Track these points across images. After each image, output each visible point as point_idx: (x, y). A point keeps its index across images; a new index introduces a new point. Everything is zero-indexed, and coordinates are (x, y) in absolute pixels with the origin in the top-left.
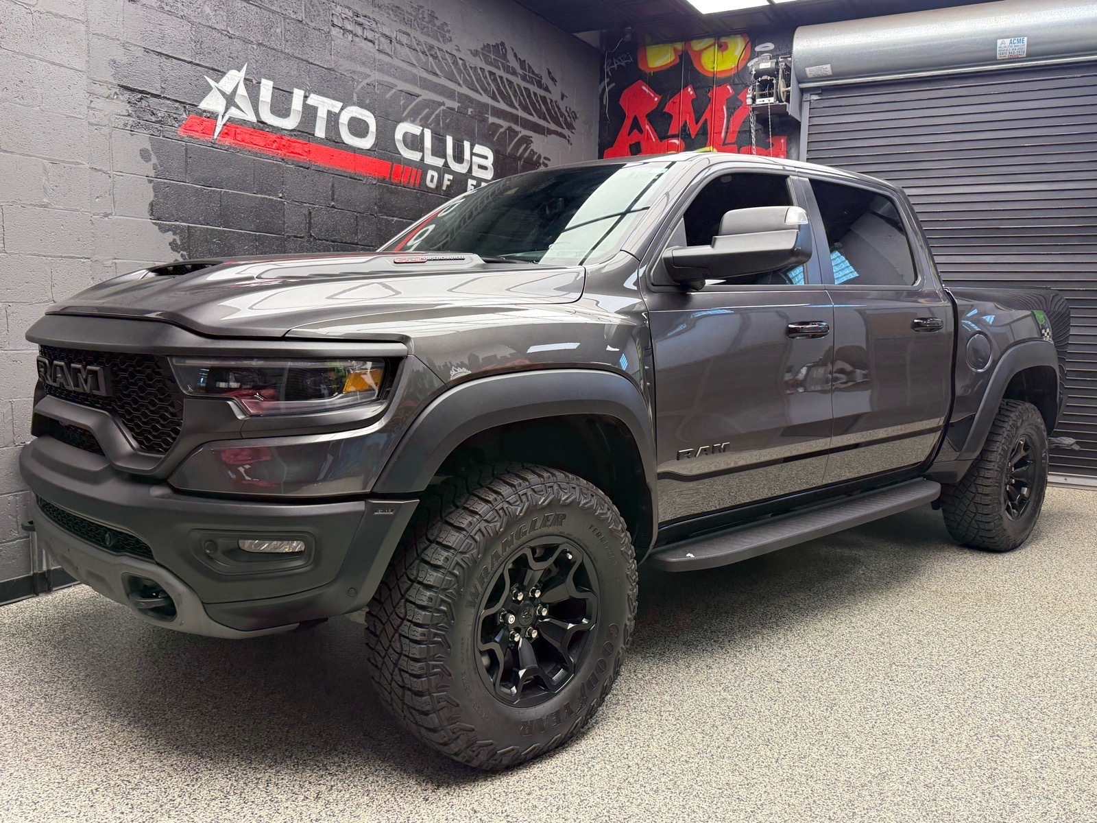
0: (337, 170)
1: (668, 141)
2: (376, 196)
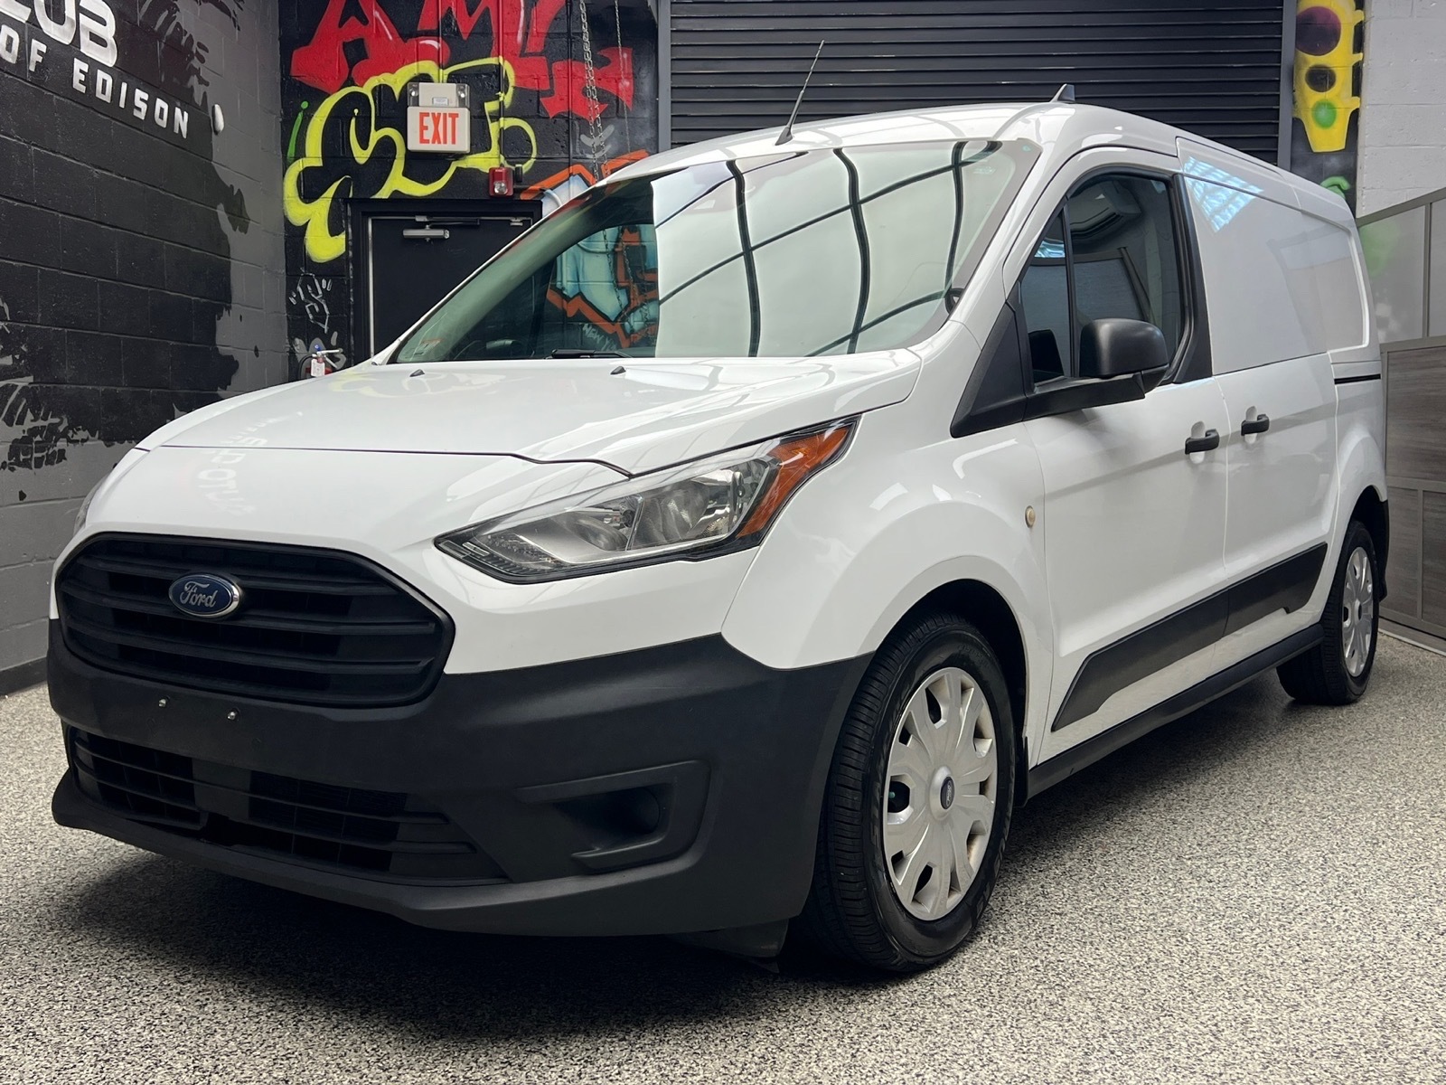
1: (417, 41)
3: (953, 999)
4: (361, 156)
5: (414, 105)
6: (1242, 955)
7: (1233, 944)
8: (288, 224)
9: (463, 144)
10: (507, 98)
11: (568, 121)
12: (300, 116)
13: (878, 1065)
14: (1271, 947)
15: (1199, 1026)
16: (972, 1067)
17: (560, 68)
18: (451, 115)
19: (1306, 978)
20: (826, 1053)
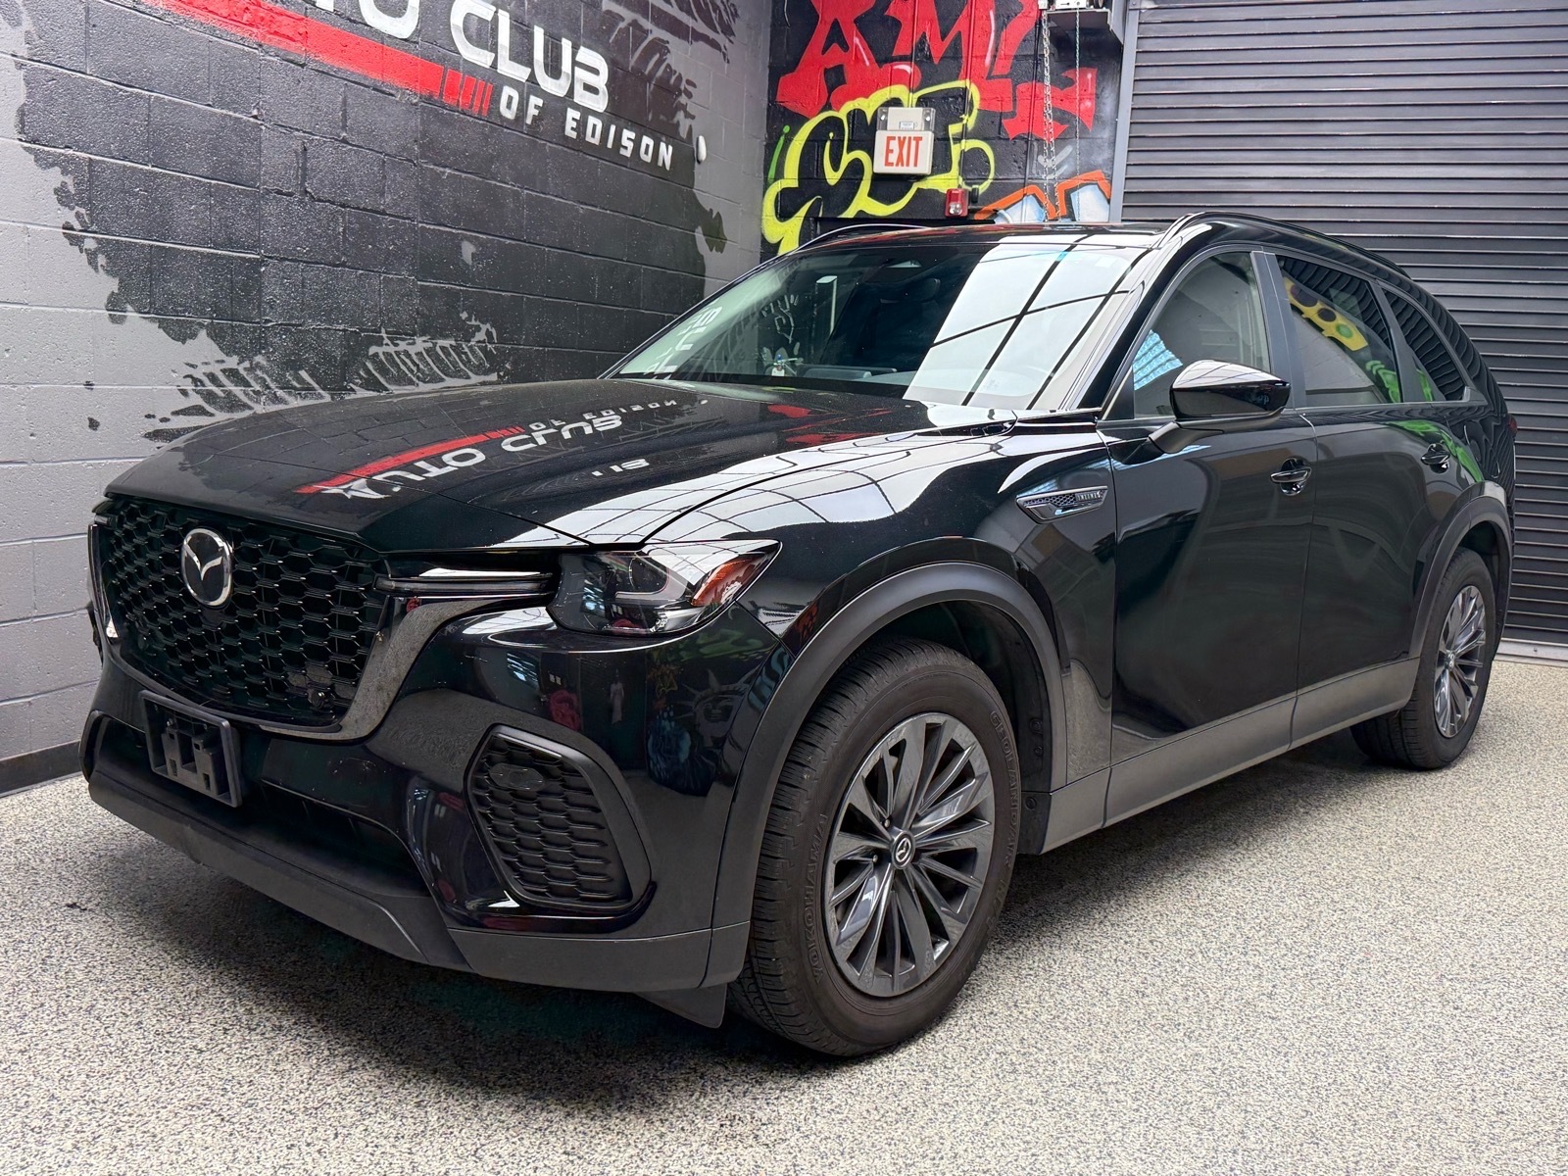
0: (353, 73)
1: (892, 66)
2: (417, 126)
3: (1112, 1086)
4: (832, 177)
5: (883, 129)
6: (1435, 1094)
7: (1435, 1080)
8: (764, 241)
9: (924, 166)
10: (970, 121)
11: (1027, 142)
12: (782, 139)
13: (1003, 1137)
14: (1473, 1090)
15: (1338, 1160)
16: (1088, 1157)
17: (1024, 90)
18: (915, 138)
19: (1488, 1131)
20: (964, 1116)
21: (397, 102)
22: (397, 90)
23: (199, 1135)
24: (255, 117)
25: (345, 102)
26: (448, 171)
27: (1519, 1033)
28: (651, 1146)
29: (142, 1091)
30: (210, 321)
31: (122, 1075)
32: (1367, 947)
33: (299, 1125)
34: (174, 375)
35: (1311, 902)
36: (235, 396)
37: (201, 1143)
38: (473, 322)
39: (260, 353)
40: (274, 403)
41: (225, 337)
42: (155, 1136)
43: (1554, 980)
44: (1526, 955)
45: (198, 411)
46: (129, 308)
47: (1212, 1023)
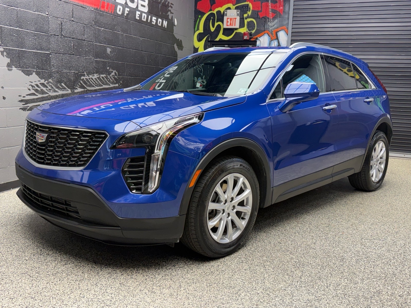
0: (75, 2)
2: (93, 17)
3: (268, 266)
4: (212, 29)
5: (226, 16)
8: (194, 47)
9: (237, 26)
10: (250, 13)
11: (265, 19)
12: (199, 19)
14: (365, 266)
15: (325, 284)
17: (264, 4)
18: (235, 18)
19: (367, 276)
20: (227, 273)
21: (88, 10)
22: (88, 7)
23: (24, 280)
24: (47, 15)
25: (73, 10)
26: (103, 29)
27: (380, 252)
28: (143, 282)
29: (10, 270)
30: (36, 70)
31: (5, 266)
32: (343, 231)
33: (50, 278)
34: (26, 85)
35: (330, 220)
36: (44, 90)
37: (24, 282)
38: (111, 70)
39: (50, 79)
40: (55, 92)
41: (40, 75)
42: (12, 281)
43: (393, 239)
44: (386, 233)
45: (33, 94)
46: (13, 66)
47: (297, 250)
